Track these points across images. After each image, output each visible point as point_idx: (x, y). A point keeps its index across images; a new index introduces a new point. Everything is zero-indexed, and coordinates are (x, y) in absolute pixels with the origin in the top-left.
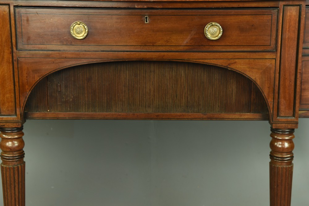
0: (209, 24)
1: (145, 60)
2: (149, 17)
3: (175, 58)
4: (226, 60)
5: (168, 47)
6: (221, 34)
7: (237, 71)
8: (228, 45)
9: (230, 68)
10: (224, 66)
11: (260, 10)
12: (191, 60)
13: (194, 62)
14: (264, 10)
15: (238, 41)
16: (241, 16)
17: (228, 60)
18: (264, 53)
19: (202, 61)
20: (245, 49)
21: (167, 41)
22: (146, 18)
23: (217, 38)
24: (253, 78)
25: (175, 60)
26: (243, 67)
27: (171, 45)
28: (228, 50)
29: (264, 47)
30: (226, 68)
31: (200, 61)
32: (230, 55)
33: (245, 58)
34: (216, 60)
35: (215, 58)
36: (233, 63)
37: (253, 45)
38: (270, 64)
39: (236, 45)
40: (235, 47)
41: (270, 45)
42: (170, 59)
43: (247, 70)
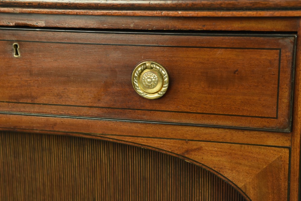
0: (141, 66)
1: (18, 130)
2: (20, 44)
3: (77, 131)
4: (180, 141)
5: (61, 107)
6: (167, 88)
7: (204, 167)
8: (183, 110)
9: (189, 159)
10: (177, 154)
11: (252, 38)
12: (108, 136)
13: (115, 141)
14: (262, 38)
15: (205, 104)
16: (208, 49)
17: (184, 141)
18: (263, 134)
19: (130, 140)
20: (221, 123)
21: (59, 95)
22: (16, 46)
23: (156, 95)
24: (240, 185)
25: (77, 135)
26: (217, 159)
27: (67, 103)
28: (184, 121)
29: (262, 119)
30: (181, 157)
31: (127, 139)
32: (189, 132)
33: (221, 141)
34: (159, 140)
35: (158, 136)
36: (195, 150)
37: (236, 114)
38: (278, 158)
39: (199, 111)
40: (198, 115)
41: (277, 118)
42: (67, 132)
43: (225, 167)
